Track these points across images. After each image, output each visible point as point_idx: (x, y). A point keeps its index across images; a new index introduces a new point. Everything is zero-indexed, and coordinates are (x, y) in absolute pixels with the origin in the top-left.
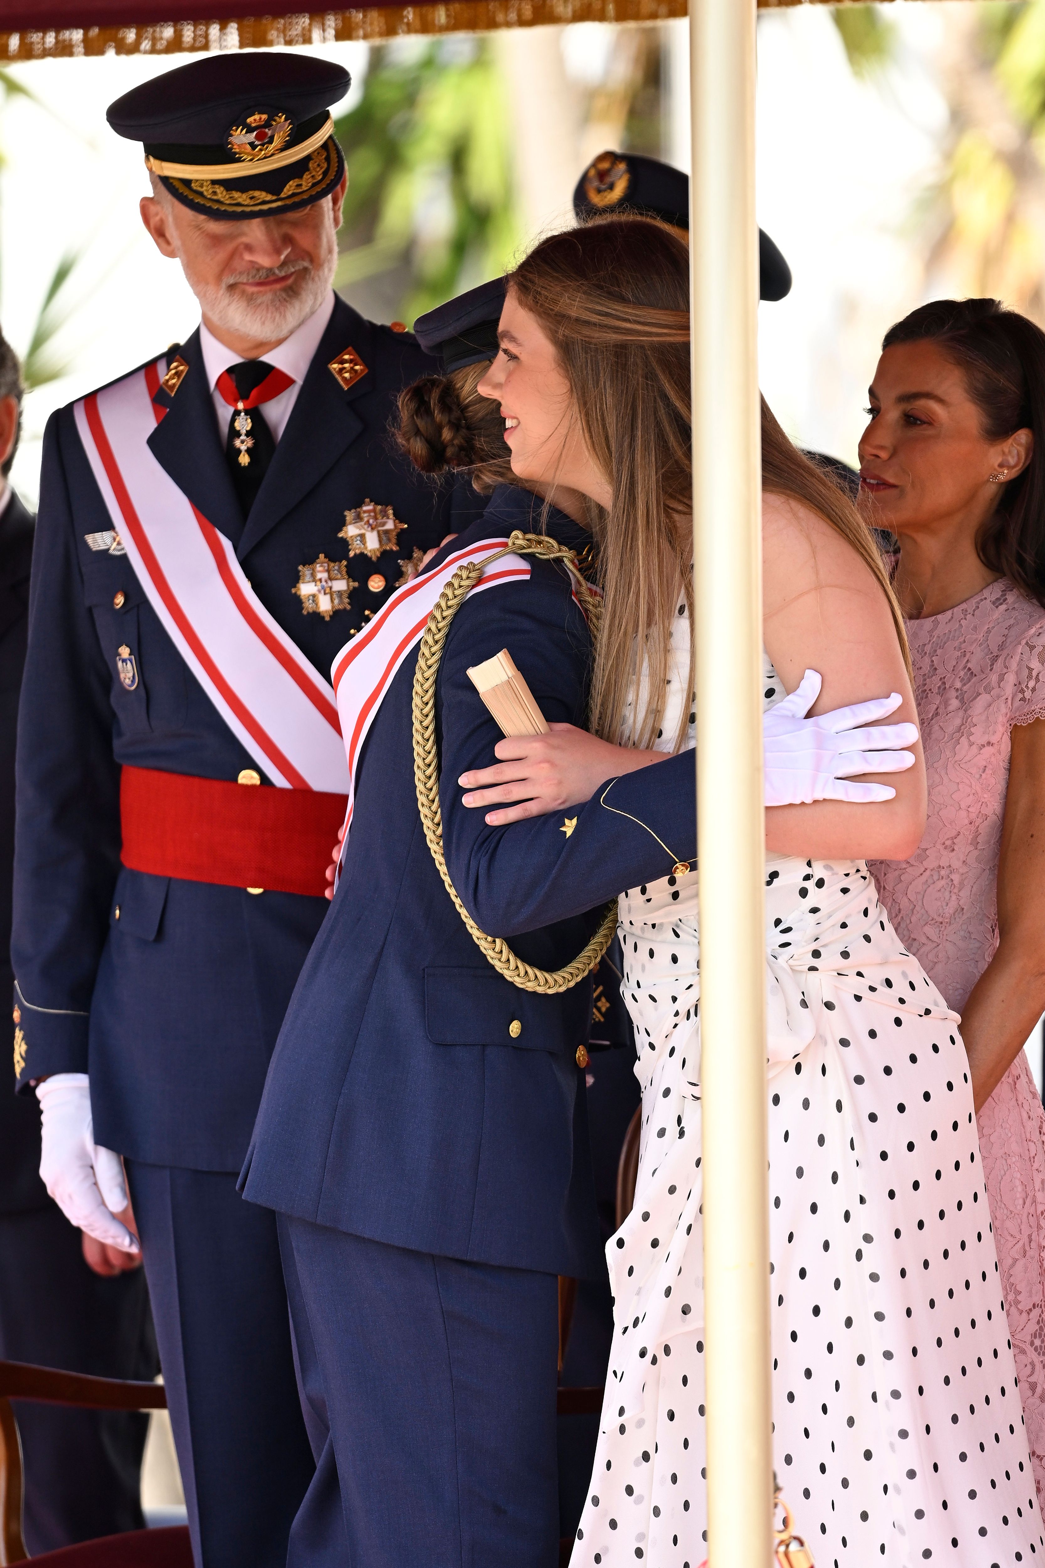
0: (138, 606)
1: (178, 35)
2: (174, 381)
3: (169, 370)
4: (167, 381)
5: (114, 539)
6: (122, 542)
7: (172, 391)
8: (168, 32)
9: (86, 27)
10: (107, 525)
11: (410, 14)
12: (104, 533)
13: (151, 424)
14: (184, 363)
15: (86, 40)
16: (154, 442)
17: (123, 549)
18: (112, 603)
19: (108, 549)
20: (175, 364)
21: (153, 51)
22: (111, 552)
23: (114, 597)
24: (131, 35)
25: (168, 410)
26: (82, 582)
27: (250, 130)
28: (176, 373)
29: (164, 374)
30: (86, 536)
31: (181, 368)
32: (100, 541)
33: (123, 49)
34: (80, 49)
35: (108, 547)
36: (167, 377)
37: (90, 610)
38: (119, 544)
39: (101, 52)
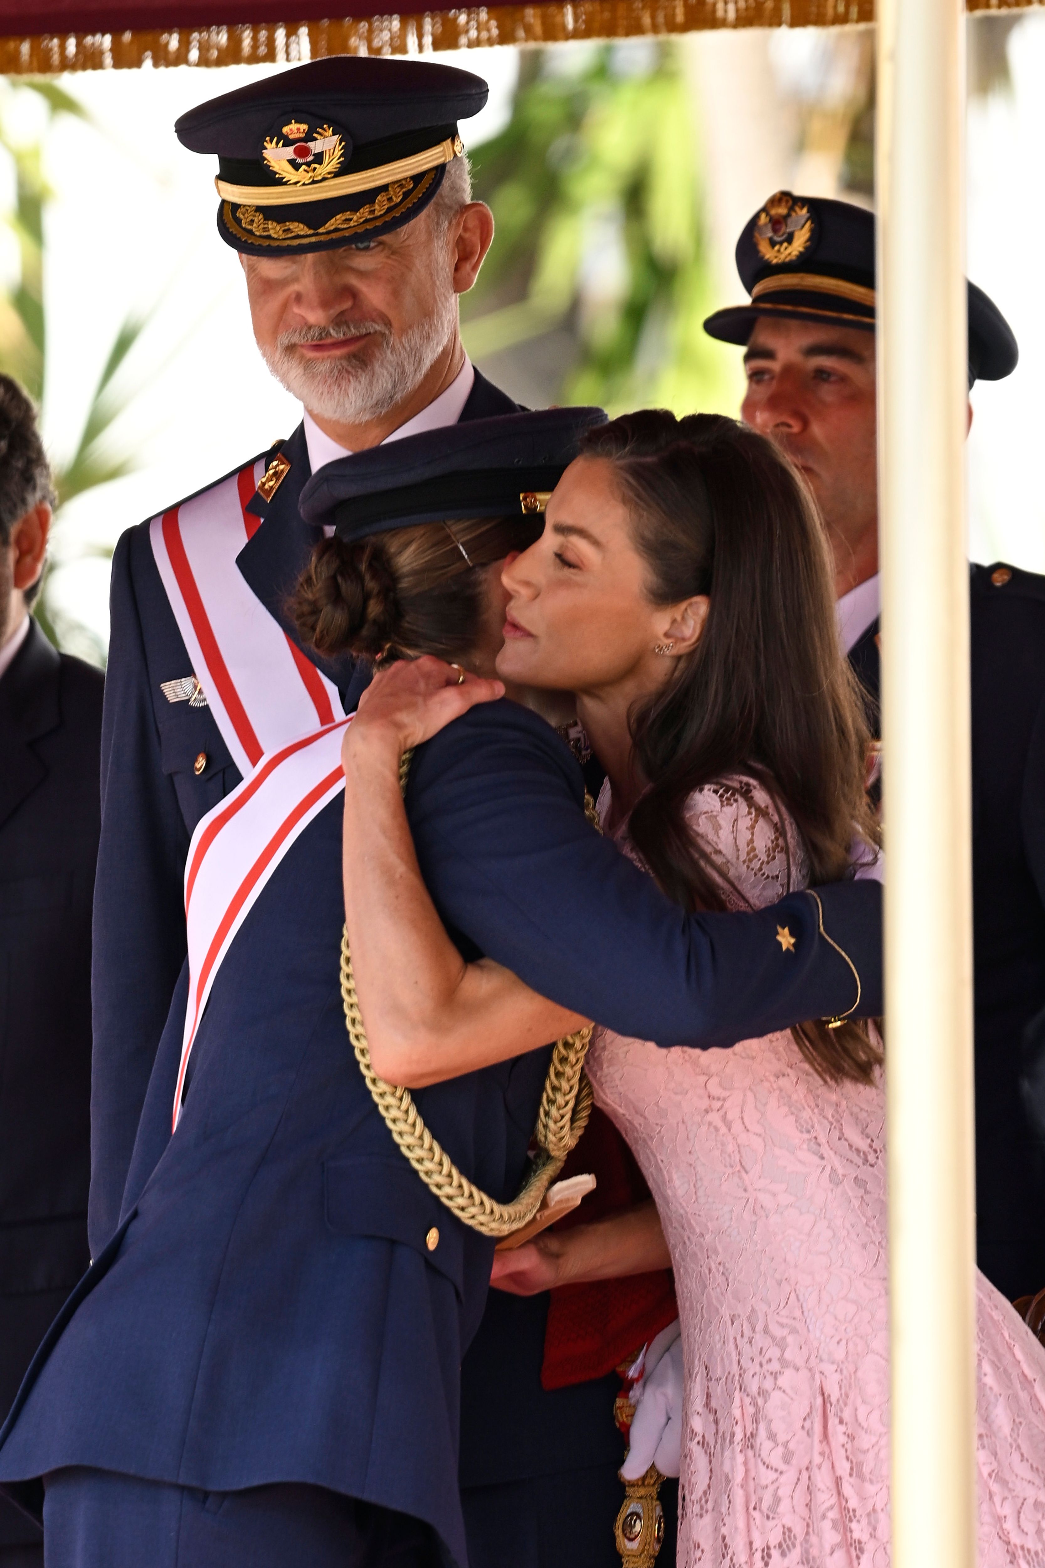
0: (224, 771)
1: (235, 42)
2: (271, 483)
3: (267, 470)
4: (264, 484)
5: (195, 687)
6: (204, 690)
7: (268, 496)
8: (222, 38)
9: (116, 31)
10: (188, 671)
11: (531, 14)
12: (183, 679)
13: (241, 540)
14: (285, 461)
15: (116, 49)
16: (244, 561)
17: (205, 700)
18: (192, 768)
19: (188, 700)
20: (275, 463)
21: (204, 62)
22: (191, 703)
23: (195, 760)
24: (174, 42)
25: (262, 520)
26: (160, 744)
27: (288, 143)
28: (275, 474)
29: (261, 478)
30: (162, 685)
31: (282, 467)
32: (179, 690)
33: (163, 59)
34: (108, 59)
35: (187, 698)
36: (264, 480)
37: (171, 777)
38: (200, 692)
39: (137, 63)
